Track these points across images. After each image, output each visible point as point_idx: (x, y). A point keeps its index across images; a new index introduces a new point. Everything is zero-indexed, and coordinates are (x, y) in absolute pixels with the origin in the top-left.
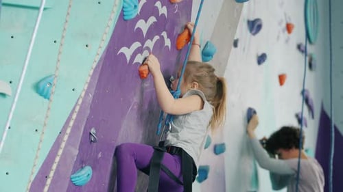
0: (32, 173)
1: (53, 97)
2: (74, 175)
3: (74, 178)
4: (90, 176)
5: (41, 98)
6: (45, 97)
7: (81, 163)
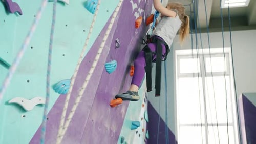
0: (81, 57)
1: (96, 13)
2: (107, 63)
3: (107, 65)
4: (116, 67)
5: (88, 12)
6: (90, 11)
7: (111, 58)
